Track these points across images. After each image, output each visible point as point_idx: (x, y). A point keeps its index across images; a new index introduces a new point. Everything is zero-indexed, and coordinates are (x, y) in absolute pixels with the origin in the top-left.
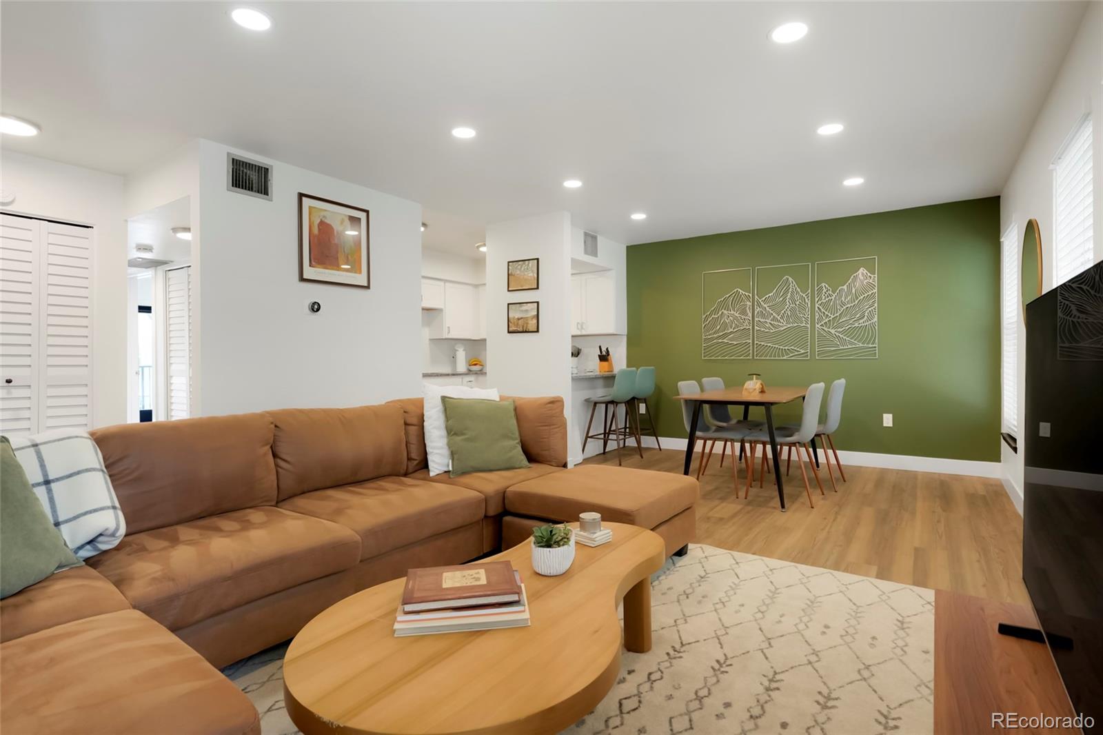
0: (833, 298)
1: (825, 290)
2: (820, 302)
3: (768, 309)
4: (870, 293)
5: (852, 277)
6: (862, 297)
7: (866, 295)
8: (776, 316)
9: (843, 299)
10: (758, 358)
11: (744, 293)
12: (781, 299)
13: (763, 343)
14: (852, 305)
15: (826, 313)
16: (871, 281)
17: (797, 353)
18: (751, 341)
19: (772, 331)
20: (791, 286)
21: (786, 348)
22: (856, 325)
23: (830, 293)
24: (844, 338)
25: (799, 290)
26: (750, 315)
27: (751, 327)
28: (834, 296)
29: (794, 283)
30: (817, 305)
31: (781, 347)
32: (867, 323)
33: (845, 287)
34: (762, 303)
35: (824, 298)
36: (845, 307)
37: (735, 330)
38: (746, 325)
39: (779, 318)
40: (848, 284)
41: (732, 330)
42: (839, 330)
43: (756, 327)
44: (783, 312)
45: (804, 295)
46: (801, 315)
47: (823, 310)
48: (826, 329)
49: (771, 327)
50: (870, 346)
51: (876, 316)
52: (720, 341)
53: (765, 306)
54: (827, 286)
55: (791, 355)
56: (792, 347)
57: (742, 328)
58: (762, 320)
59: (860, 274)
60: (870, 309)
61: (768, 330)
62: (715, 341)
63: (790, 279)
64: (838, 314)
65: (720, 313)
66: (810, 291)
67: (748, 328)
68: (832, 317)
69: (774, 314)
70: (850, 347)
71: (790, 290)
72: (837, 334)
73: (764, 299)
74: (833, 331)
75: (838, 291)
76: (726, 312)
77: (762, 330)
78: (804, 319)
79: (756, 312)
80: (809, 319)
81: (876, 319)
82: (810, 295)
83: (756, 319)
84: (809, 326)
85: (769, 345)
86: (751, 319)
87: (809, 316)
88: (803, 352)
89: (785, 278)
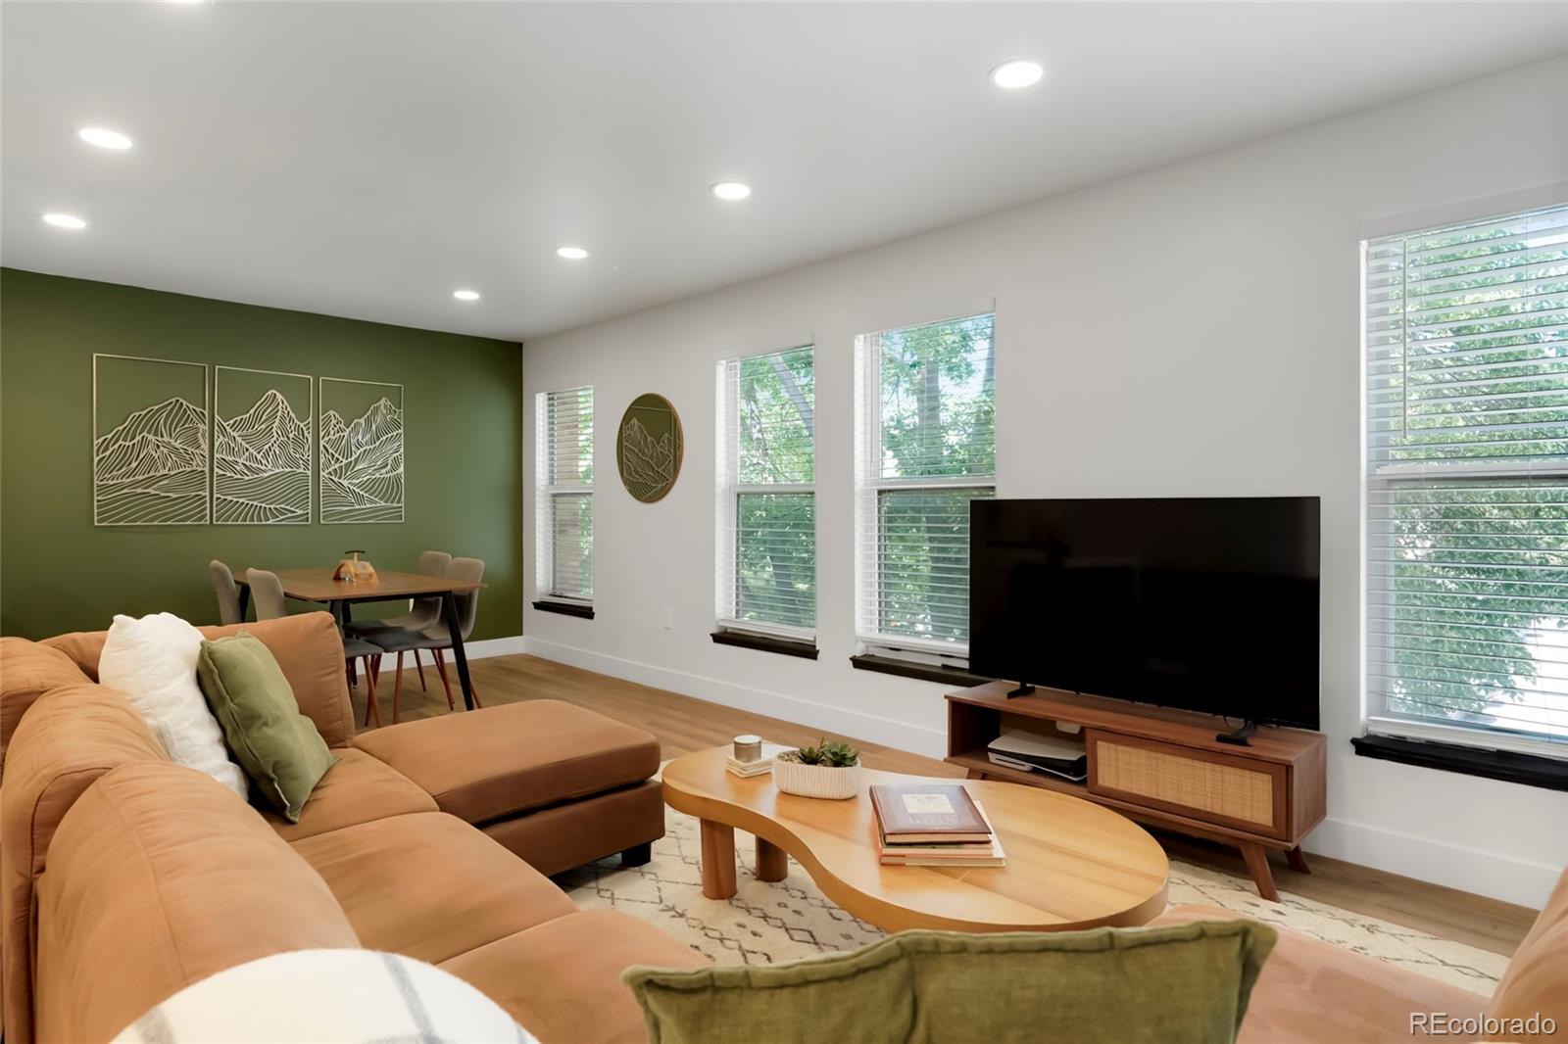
0: (346, 434)
1: (334, 422)
2: (326, 439)
3: (239, 439)
4: (395, 433)
5: (372, 408)
6: (384, 438)
7: (390, 435)
8: (255, 453)
9: (360, 437)
10: (219, 523)
11: (191, 407)
12: (263, 426)
13: (229, 498)
14: (372, 447)
15: (336, 455)
16: (395, 417)
17: (290, 515)
18: (207, 493)
19: (246, 478)
20: (280, 407)
21: (272, 506)
22: (377, 475)
23: (342, 426)
24: (361, 493)
25: (293, 416)
26: (205, 446)
27: (207, 470)
28: (348, 431)
29: (286, 403)
30: (322, 443)
31: (263, 505)
32: (391, 474)
33: (362, 421)
34: (228, 429)
35: (332, 433)
36: (362, 450)
37: (172, 473)
38: (199, 465)
39: (259, 457)
40: (366, 416)
41: (166, 472)
42: (353, 481)
43: (216, 470)
44: (266, 447)
45: (302, 425)
46: (297, 456)
47: (330, 451)
48: (336, 480)
49: (246, 471)
50: (395, 505)
51: (402, 465)
52: (139, 491)
53: (235, 434)
54: (337, 416)
55: (281, 518)
56: (282, 506)
57: (189, 470)
58: (226, 458)
59: (382, 406)
60: (395, 455)
61: (239, 476)
62: (125, 491)
63: (279, 396)
64: (353, 458)
65: (139, 438)
66: (310, 419)
67: (200, 469)
68: (345, 462)
69: (250, 449)
70: (368, 506)
71: (279, 414)
72: (351, 487)
73: (232, 422)
74: (345, 483)
75: (352, 425)
76: (151, 437)
77: (229, 474)
78: (301, 462)
79: (217, 444)
80: (310, 463)
81: (401, 469)
82: (310, 425)
83: (216, 455)
84: (309, 473)
85: (241, 500)
86: (207, 454)
87: (310, 458)
88: (300, 512)
89: (270, 392)
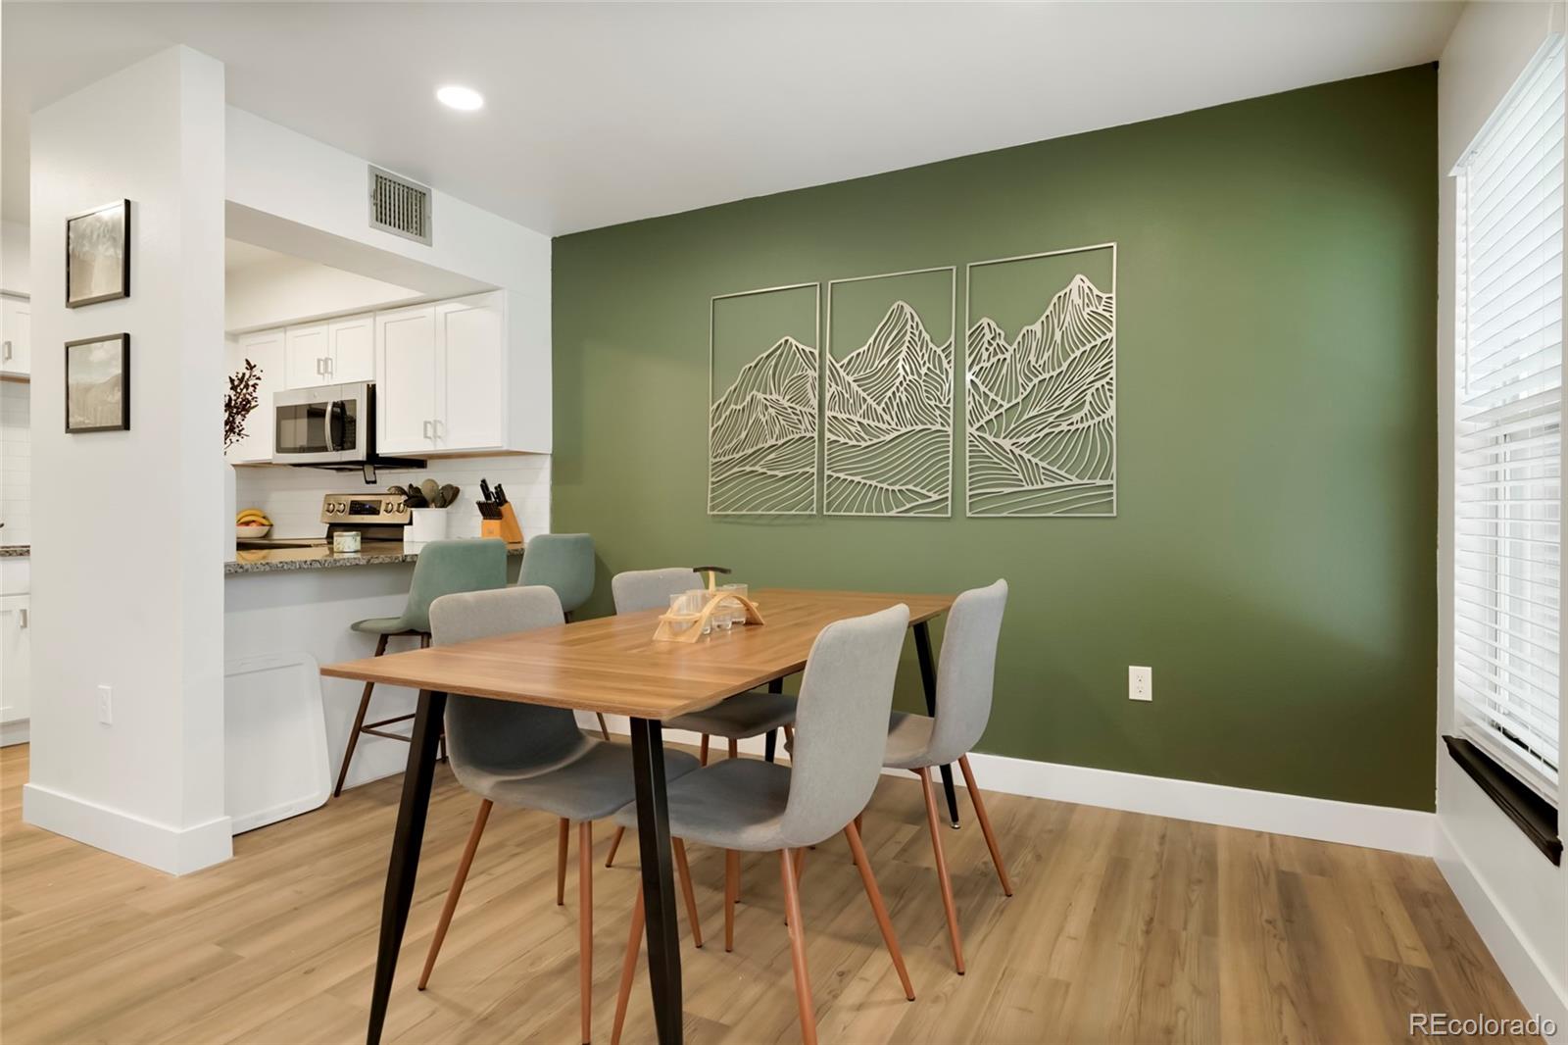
0: (1008, 355)
1: (988, 336)
2: (976, 368)
3: (854, 385)
4: (1099, 341)
5: (1055, 299)
6: (1078, 353)
7: (1088, 347)
8: (874, 405)
9: (1032, 359)
10: (830, 513)
11: (801, 346)
12: (886, 361)
13: (842, 476)
14: (1055, 374)
15: (992, 396)
16: (1100, 311)
17: (921, 502)
18: (815, 470)
19: (864, 444)
20: (908, 327)
21: (896, 488)
22: (1064, 427)
23: (1002, 342)
24: (1034, 461)
25: (928, 338)
26: (815, 402)
27: (816, 435)
28: (1011, 350)
29: (917, 318)
30: (969, 376)
31: (885, 486)
32: (1091, 422)
33: (1037, 327)
34: (841, 371)
35: (985, 355)
36: (1036, 381)
37: (780, 442)
38: (806, 429)
39: (879, 410)
40: (1043, 318)
41: (773, 442)
42: (1022, 440)
43: (828, 435)
44: (889, 393)
45: (939, 351)
46: (932, 403)
47: (982, 388)
48: (991, 439)
49: (862, 434)
50: (1099, 482)
51: (1113, 403)
52: (748, 469)
53: (850, 379)
54: (993, 325)
55: (908, 506)
56: (910, 487)
57: (797, 436)
58: (839, 416)
59: (1075, 293)
60: (1098, 384)
61: (854, 443)
62: (736, 469)
63: (908, 309)
64: (1019, 399)
65: (748, 398)
66: (952, 339)
67: (808, 435)
68: (1006, 406)
69: (868, 398)
70: (1047, 485)
71: (907, 338)
72: (1017, 451)
73: (846, 361)
74: (1007, 444)
75: (1020, 338)
76: (760, 396)
77: (842, 440)
78: (938, 412)
79: (828, 396)
80: (951, 414)
81: (1112, 412)
82: (952, 348)
83: (828, 413)
84: (950, 430)
85: (857, 479)
86: (816, 412)
87: (951, 405)
88: (935, 497)
89: (895, 306)
